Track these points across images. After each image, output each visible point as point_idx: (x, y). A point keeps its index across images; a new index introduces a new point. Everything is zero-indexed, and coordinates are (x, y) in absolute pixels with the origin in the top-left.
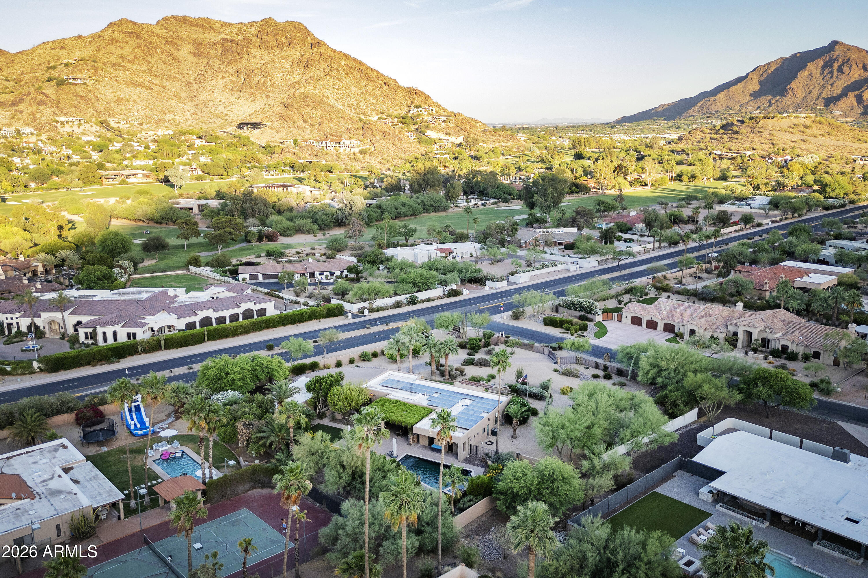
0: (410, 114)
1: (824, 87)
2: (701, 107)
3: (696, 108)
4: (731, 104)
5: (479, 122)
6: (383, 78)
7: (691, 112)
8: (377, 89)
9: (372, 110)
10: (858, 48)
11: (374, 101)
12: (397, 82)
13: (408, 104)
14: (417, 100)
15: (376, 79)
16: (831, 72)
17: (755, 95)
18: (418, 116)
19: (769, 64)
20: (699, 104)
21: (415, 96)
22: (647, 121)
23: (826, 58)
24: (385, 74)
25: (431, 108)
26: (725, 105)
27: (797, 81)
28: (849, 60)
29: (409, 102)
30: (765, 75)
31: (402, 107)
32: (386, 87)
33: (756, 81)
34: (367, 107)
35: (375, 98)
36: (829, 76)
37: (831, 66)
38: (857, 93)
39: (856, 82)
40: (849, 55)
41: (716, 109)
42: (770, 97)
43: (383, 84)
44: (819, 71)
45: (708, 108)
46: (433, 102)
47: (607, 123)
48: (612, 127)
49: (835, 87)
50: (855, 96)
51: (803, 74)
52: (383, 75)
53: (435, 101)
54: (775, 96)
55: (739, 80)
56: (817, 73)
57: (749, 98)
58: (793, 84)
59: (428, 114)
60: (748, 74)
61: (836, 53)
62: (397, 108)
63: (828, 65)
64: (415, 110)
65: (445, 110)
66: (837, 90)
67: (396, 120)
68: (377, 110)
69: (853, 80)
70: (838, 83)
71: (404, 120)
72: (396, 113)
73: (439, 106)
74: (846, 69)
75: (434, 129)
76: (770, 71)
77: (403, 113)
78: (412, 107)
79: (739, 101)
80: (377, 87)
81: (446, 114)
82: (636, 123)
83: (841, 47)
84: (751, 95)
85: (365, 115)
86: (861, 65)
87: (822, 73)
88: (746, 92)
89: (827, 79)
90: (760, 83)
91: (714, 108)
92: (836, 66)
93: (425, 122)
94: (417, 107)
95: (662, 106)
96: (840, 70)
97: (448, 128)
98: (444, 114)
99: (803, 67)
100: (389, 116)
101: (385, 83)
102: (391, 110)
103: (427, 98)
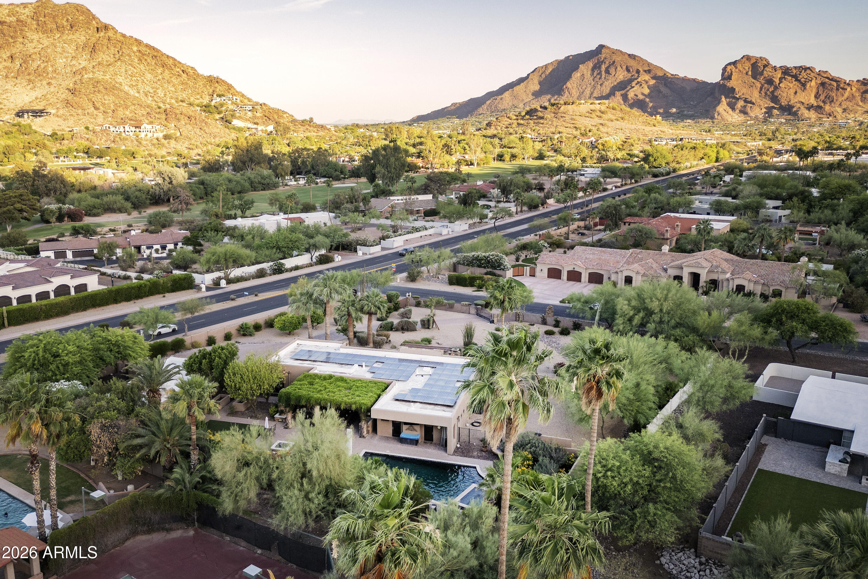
0: (213, 103)
1: (594, 87)
2: (490, 106)
3: (485, 107)
4: (515, 102)
6: (180, 65)
7: (480, 110)
8: (175, 77)
9: (171, 98)
10: (621, 52)
11: (173, 89)
12: (196, 70)
13: (210, 93)
14: (219, 89)
15: (173, 67)
16: (600, 74)
17: (537, 94)
18: (222, 105)
19: (546, 66)
20: (488, 103)
21: (217, 85)
22: (441, 119)
23: (595, 60)
24: (183, 62)
25: (235, 98)
26: (511, 104)
27: (571, 81)
28: (614, 62)
29: (211, 91)
30: (544, 76)
31: (204, 96)
32: (184, 76)
33: (536, 81)
34: (165, 95)
35: (174, 86)
36: (598, 77)
37: (600, 68)
38: (623, 92)
39: (621, 82)
40: (614, 57)
41: (503, 107)
42: (549, 96)
43: (181, 72)
44: (589, 72)
45: (496, 106)
46: (237, 92)
47: (405, 122)
48: (410, 125)
49: (604, 87)
50: (622, 95)
51: (576, 75)
52: (180, 63)
53: (238, 90)
54: (553, 95)
55: (522, 80)
56: (588, 73)
57: (531, 97)
58: (568, 84)
59: (232, 103)
60: (529, 75)
61: (603, 56)
62: (198, 97)
63: (596, 67)
64: (218, 99)
65: (249, 100)
66: (606, 90)
67: (199, 108)
68: (177, 99)
69: (618, 81)
70: (606, 83)
71: (208, 110)
72: (197, 102)
73: (243, 96)
74: (612, 70)
75: (240, 118)
76: (548, 72)
77: (206, 101)
78: (215, 96)
79: (523, 100)
80: (174, 75)
81: (252, 103)
82: (431, 121)
83: (607, 51)
84: (533, 94)
85: (164, 103)
86: (624, 67)
87: (592, 74)
88: (528, 92)
89: (597, 79)
90: (540, 83)
91: (501, 107)
92: (603, 68)
93: (230, 111)
94: (219, 96)
95: (454, 104)
96: (607, 72)
97: (255, 117)
98: (249, 103)
99: (576, 68)
100: (191, 104)
101: (183, 71)
102: (192, 99)
103: (230, 87)
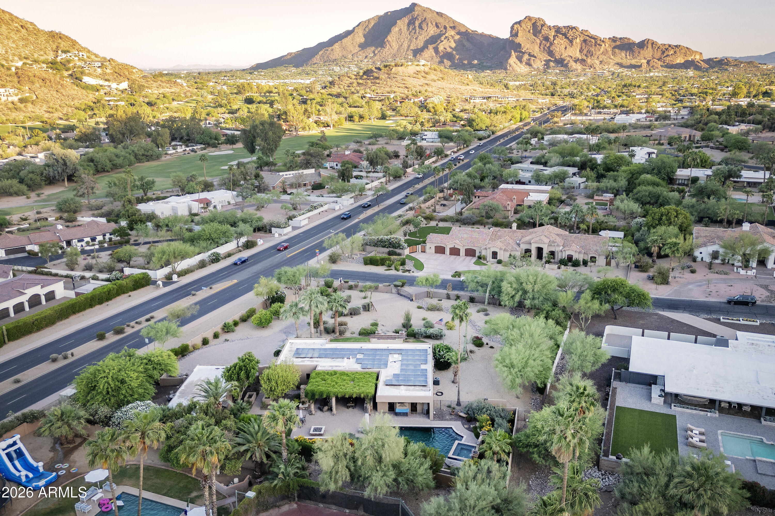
0: (59, 59)
1: (411, 41)
2: (322, 56)
3: (318, 57)
4: (345, 53)
5: (135, 68)
6: (18, 20)
7: (314, 60)
8: (13, 33)
9: (14, 55)
10: (431, 10)
11: (14, 46)
12: (35, 25)
13: (54, 49)
14: (63, 45)
15: (10, 22)
16: (414, 29)
17: (363, 46)
18: (69, 61)
19: (369, 20)
20: (320, 53)
21: (60, 41)
22: (278, 68)
23: (409, 17)
24: (21, 17)
25: (81, 54)
26: (340, 55)
27: (391, 35)
28: (425, 19)
29: (54, 47)
30: (367, 30)
31: (47, 52)
32: (24, 31)
33: (361, 34)
34: (6, 52)
35: (14, 42)
36: (413, 31)
37: (414, 23)
38: (434, 45)
39: (432, 37)
40: (425, 15)
41: (334, 58)
42: (373, 48)
43: (20, 28)
44: (406, 27)
45: (328, 57)
46: (82, 47)
47: (244, 70)
48: (251, 73)
49: (418, 41)
50: (434, 48)
51: (395, 30)
52: (17, 18)
53: (83, 46)
54: (377, 48)
55: (348, 33)
56: (404, 29)
57: (358, 49)
58: (389, 38)
59: (79, 59)
60: (354, 28)
61: (416, 13)
62: (42, 53)
63: (411, 23)
64: (64, 56)
65: (96, 56)
66: (420, 44)
67: (45, 66)
68: (20, 55)
69: (430, 35)
70: (420, 37)
71: (54, 66)
72: (42, 58)
73: (89, 51)
74: (424, 26)
75: (89, 75)
76: (371, 26)
77: (51, 57)
78: (60, 52)
79: (351, 52)
80: (13, 30)
81: (99, 59)
82: (270, 70)
83: (419, 9)
84: (359, 46)
85: (6, 60)
86: (434, 24)
87: (408, 29)
88: (355, 44)
89: (412, 34)
90: (365, 36)
91: (332, 57)
92: (417, 23)
93: (78, 67)
94: (64, 52)
95: (289, 54)
96: (420, 27)
97: (105, 74)
98: (96, 59)
99: (395, 24)
100: (35, 61)
101: (22, 26)
102: (36, 56)
103: (74, 43)
